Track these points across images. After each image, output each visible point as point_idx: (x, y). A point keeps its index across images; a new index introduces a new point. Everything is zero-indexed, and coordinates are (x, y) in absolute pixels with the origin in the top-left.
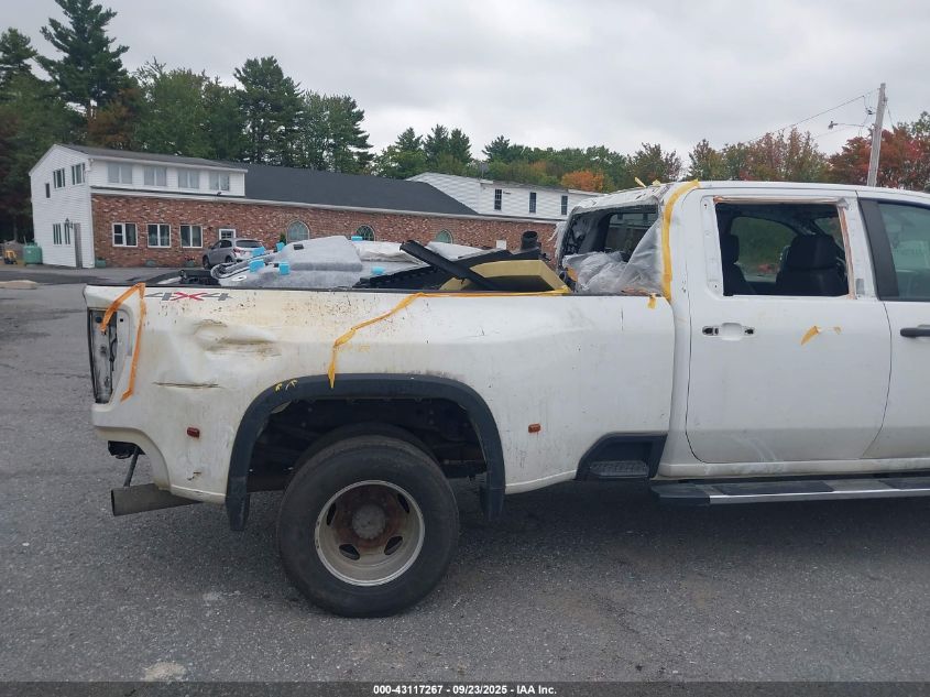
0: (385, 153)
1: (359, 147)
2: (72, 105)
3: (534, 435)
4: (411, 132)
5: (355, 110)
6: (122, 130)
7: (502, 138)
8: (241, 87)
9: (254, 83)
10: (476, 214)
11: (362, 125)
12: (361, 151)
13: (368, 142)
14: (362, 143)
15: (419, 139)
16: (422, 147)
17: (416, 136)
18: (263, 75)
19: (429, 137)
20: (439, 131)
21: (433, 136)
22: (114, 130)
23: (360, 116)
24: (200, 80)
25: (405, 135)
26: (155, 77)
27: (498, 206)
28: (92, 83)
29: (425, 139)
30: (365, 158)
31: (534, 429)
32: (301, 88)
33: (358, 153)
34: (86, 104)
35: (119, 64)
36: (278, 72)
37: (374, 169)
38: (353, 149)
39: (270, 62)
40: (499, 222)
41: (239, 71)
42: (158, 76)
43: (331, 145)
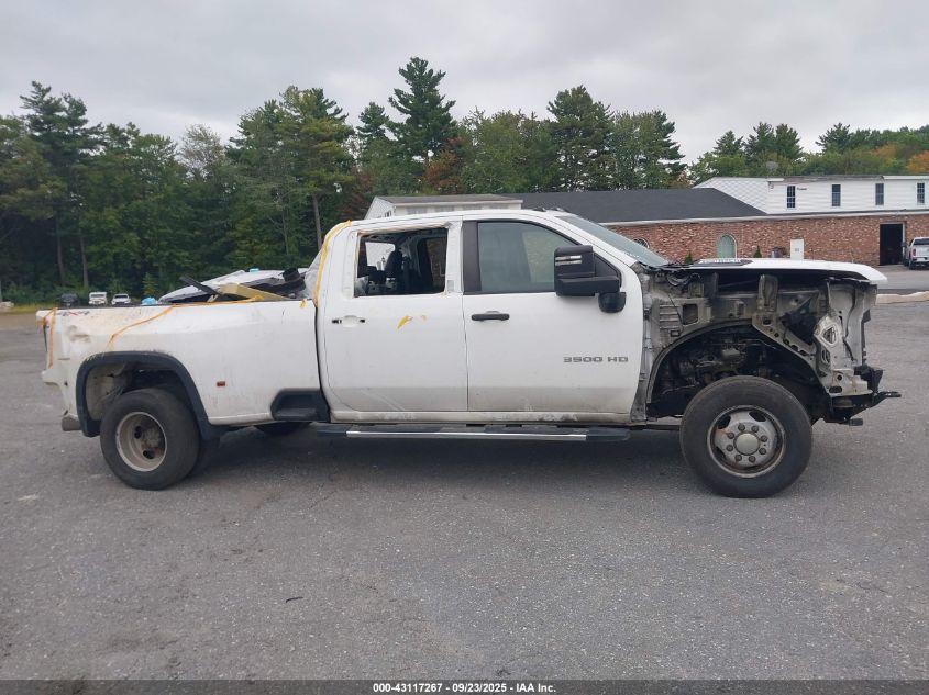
0: (701, 160)
1: (671, 159)
2: (417, 158)
3: (221, 388)
4: (730, 135)
5: (665, 123)
6: (452, 174)
7: (840, 125)
8: (553, 118)
9: (566, 113)
10: (765, 214)
11: (673, 137)
12: (672, 162)
13: (680, 152)
14: (674, 154)
15: (740, 140)
16: (743, 148)
17: (737, 138)
18: (575, 104)
19: (751, 137)
20: (762, 129)
21: (756, 135)
22: (445, 175)
23: (670, 128)
24: (517, 118)
25: (723, 140)
26: (477, 123)
27: (791, 203)
28: (428, 139)
29: (746, 140)
30: (678, 169)
31: (221, 384)
32: (611, 110)
33: (669, 165)
34: (425, 155)
35: (448, 118)
36: (587, 98)
37: (690, 178)
38: (665, 162)
39: (580, 91)
40: (793, 221)
41: (552, 105)
42: (480, 122)
43: (641, 161)
